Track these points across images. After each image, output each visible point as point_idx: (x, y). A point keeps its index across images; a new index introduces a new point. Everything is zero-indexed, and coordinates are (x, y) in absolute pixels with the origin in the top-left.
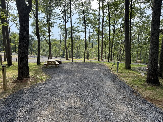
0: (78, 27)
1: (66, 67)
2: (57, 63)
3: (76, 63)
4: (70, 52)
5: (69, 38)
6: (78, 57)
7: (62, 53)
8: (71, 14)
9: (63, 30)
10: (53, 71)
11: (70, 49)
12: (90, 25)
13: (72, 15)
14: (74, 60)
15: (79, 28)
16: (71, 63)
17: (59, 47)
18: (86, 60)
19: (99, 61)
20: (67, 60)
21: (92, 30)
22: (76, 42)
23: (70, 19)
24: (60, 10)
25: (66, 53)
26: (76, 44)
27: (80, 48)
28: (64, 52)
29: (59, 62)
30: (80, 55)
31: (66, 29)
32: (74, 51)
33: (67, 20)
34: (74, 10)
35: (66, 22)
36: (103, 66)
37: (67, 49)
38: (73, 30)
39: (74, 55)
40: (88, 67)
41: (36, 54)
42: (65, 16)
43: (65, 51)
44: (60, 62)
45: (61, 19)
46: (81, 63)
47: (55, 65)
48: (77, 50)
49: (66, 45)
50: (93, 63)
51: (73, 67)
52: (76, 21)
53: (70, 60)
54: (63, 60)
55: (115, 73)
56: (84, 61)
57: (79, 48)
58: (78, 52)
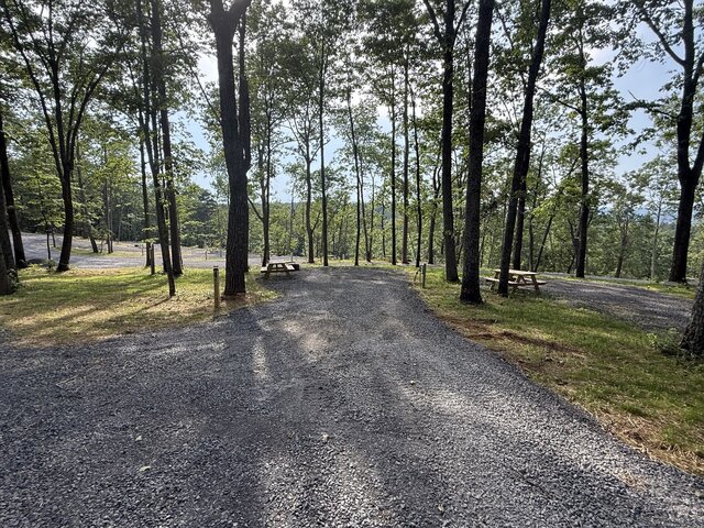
0: (342, 168)
1: (311, 278)
2: (290, 267)
3: (334, 268)
4: (318, 239)
5: (317, 201)
6: (341, 253)
7: (295, 242)
8: (322, 141)
9: (301, 179)
10: (283, 284)
11: (318, 232)
12: (374, 166)
13: (325, 141)
14: (329, 262)
15: (343, 173)
16: (322, 269)
17: (287, 225)
18: (363, 262)
19: (394, 263)
20: (311, 261)
21: (380, 181)
22: (336, 212)
23: (319, 152)
24: (294, 129)
25: (306, 244)
26: (337, 219)
27: (349, 229)
28: (302, 240)
29: (294, 266)
30: (348, 248)
31: (308, 177)
32: (329, 236)
33: (311, 156)
34: (332, 127)
35: (309, 162)
36: (401, 275)
37: (311, 232)
38: (329, 179)
39: (330, 249)
40: (361, 278)
41: (223, 246)
42: (308, 146)
43: (306, 238)
44: (296, 267)
45: (297, 154)
46: (347, 268)
47: (284, 274)
48: (340, 234)
49: (308, 222)
50: (378, 268)
51: (327, 277)
52: (337, 155)
53: (319, 262)
54: (302, 262)
55: (419, 288)
56: (357, 264)
57: (344, 229)
58: (343, 241)
